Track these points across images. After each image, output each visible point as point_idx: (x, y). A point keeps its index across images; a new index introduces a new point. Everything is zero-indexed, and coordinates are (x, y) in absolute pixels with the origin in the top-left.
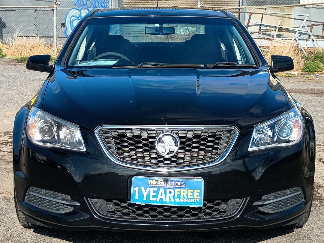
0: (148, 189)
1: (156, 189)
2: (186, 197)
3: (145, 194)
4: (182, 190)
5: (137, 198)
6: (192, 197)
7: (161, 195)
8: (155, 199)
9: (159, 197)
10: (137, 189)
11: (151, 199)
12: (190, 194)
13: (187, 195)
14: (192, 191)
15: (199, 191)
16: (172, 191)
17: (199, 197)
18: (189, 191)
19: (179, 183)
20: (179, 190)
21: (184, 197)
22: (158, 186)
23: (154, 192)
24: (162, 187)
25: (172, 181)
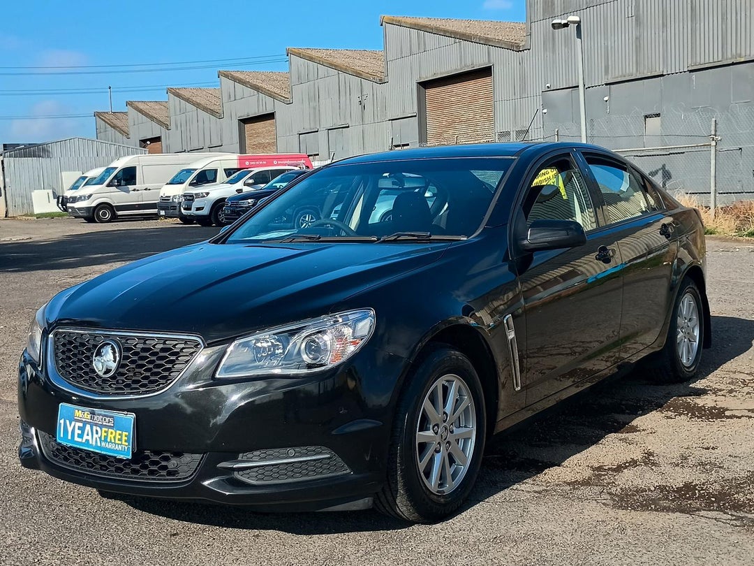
0: (73, 423)
1: (81, 425)
2: (113, 441)
3: (70, 429)
4: (110, 430)
5: (62, 436)
6: (120, 442)
7: (88, 435)
8: (80, 440)
9: (85, 437)
10: (62, 421)
11: (77, 439)
12: (118, 437)
13: (115, 438)
14: (121, 432)
15: (127, 434)
16: (98, 429)
17: (127, 444)
18: (118, 432)
19: (107, 419)
20: (107, 429)
21: (111, 442)
22: (84, 420)
23: (79, 428)
24: (89, 423)
25: (99, 415)
